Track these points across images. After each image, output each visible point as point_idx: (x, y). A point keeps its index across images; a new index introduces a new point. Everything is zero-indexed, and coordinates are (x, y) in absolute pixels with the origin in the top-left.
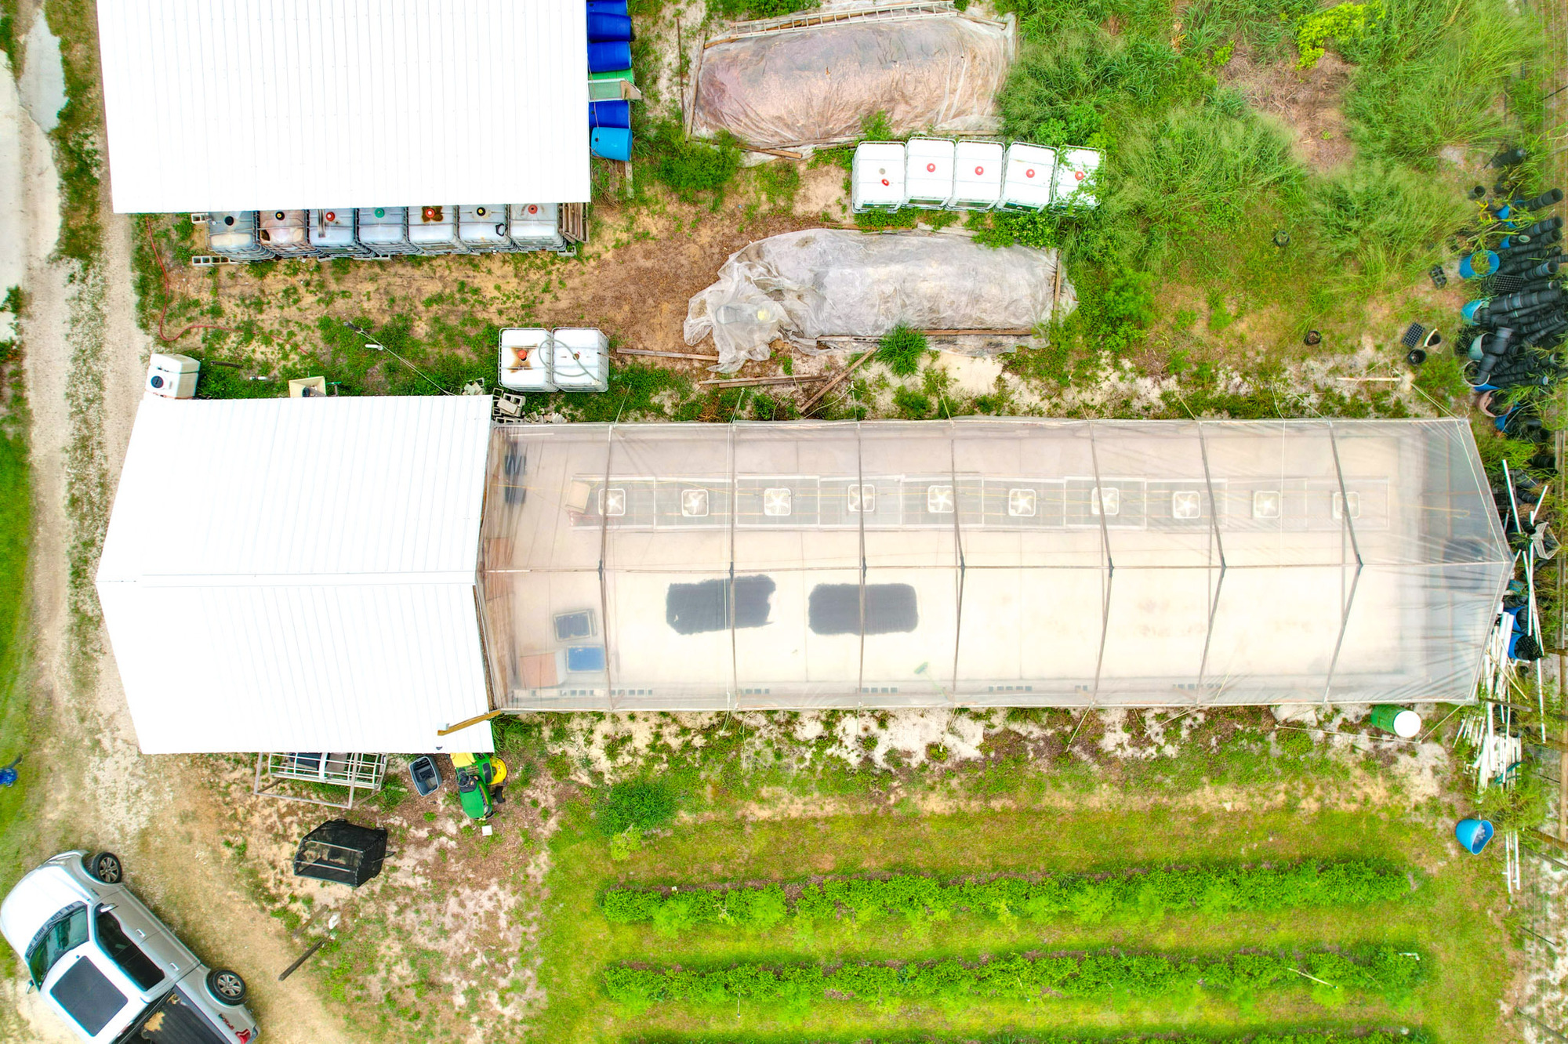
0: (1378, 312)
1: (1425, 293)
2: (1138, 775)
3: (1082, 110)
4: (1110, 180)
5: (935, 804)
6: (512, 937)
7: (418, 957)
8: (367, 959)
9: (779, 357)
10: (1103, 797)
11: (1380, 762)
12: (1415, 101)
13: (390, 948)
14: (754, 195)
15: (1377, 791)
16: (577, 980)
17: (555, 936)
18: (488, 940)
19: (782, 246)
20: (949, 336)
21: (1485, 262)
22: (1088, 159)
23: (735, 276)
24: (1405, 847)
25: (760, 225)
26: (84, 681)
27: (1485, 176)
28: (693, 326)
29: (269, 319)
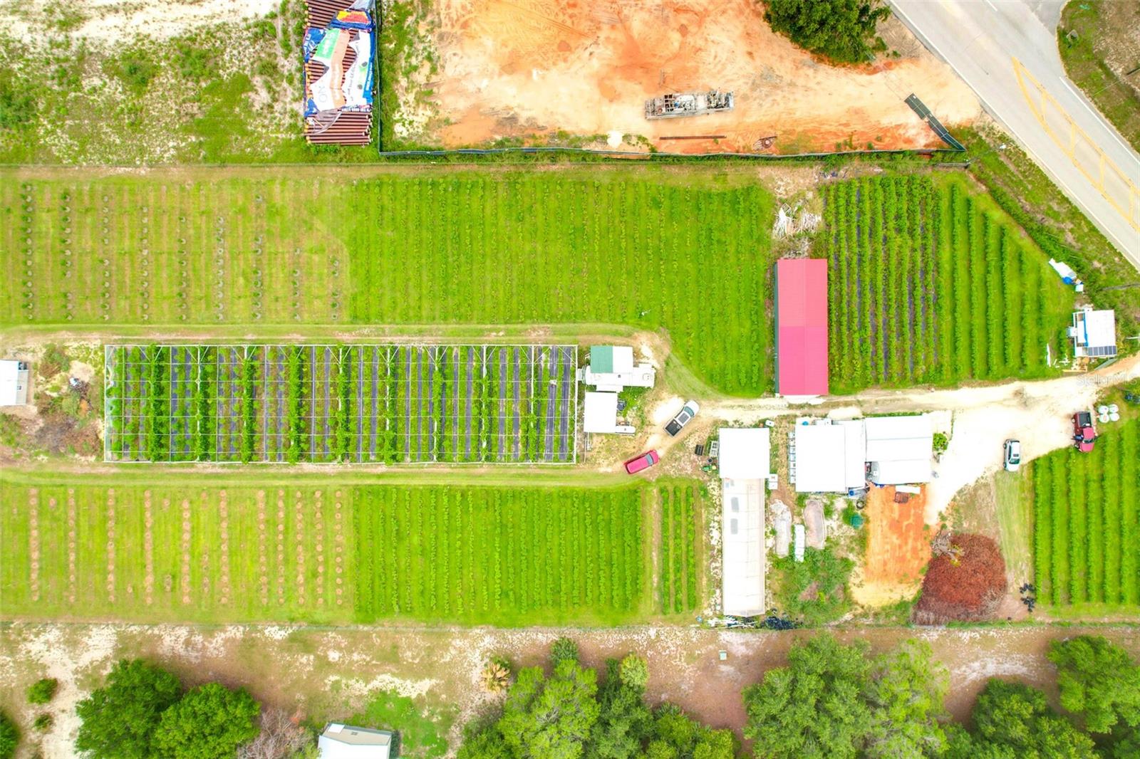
0: (779, 605)
1: (782, 612)
2: (708, 569)
3: (809, 559)
4: (799, 563)
5: (704, 538)
6: (684, 472)
7: (680, 458)
8: (680, 450)
9: (772, 513)
10: (705, 563)
11: (710, 606)
12: (810, 609)
13: (681, 454)
14: (797, 509)
15: (705, 605)
16: (677, 483)
17: (684, 480)
18: (683, 469)
19: (789, 514)
20: (775, 539)
21: (786, 620)
22: (802, 560)
23: (785, 507)
24: (697, 609)
25: (792, 510)
26: (723, 407)
27: (800, 620)
28: (777, 501)
29: (779, 435)
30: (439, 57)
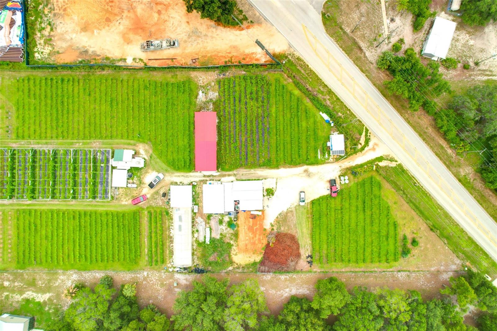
0: (200, 263)
1: (201, 266)
2: (169, 246)
3: (212, 243)
4: (208, 245)
5: (167, 233)
6: (158, 204)
7: (157, 198)
8: (157, 195)
9: (197, 223)
10: (168, 244)
11: (170, 262)
12: (213, 265)
13: (157, 196)
14: (208, 221)
15: (168, 262)
16: (155, 209)
17: (158, 208)
18: (158, 203)
19: (204, 223)
20: (198, 234)
21: (203, 269)
22: (209, 243)
23: (202, 220)
24: (164, 264)
25: (206, 222)
26: (175, 176)
27: (209, 269)
28: (199, 217)
29: (199, 189)
30: (54, 24)
